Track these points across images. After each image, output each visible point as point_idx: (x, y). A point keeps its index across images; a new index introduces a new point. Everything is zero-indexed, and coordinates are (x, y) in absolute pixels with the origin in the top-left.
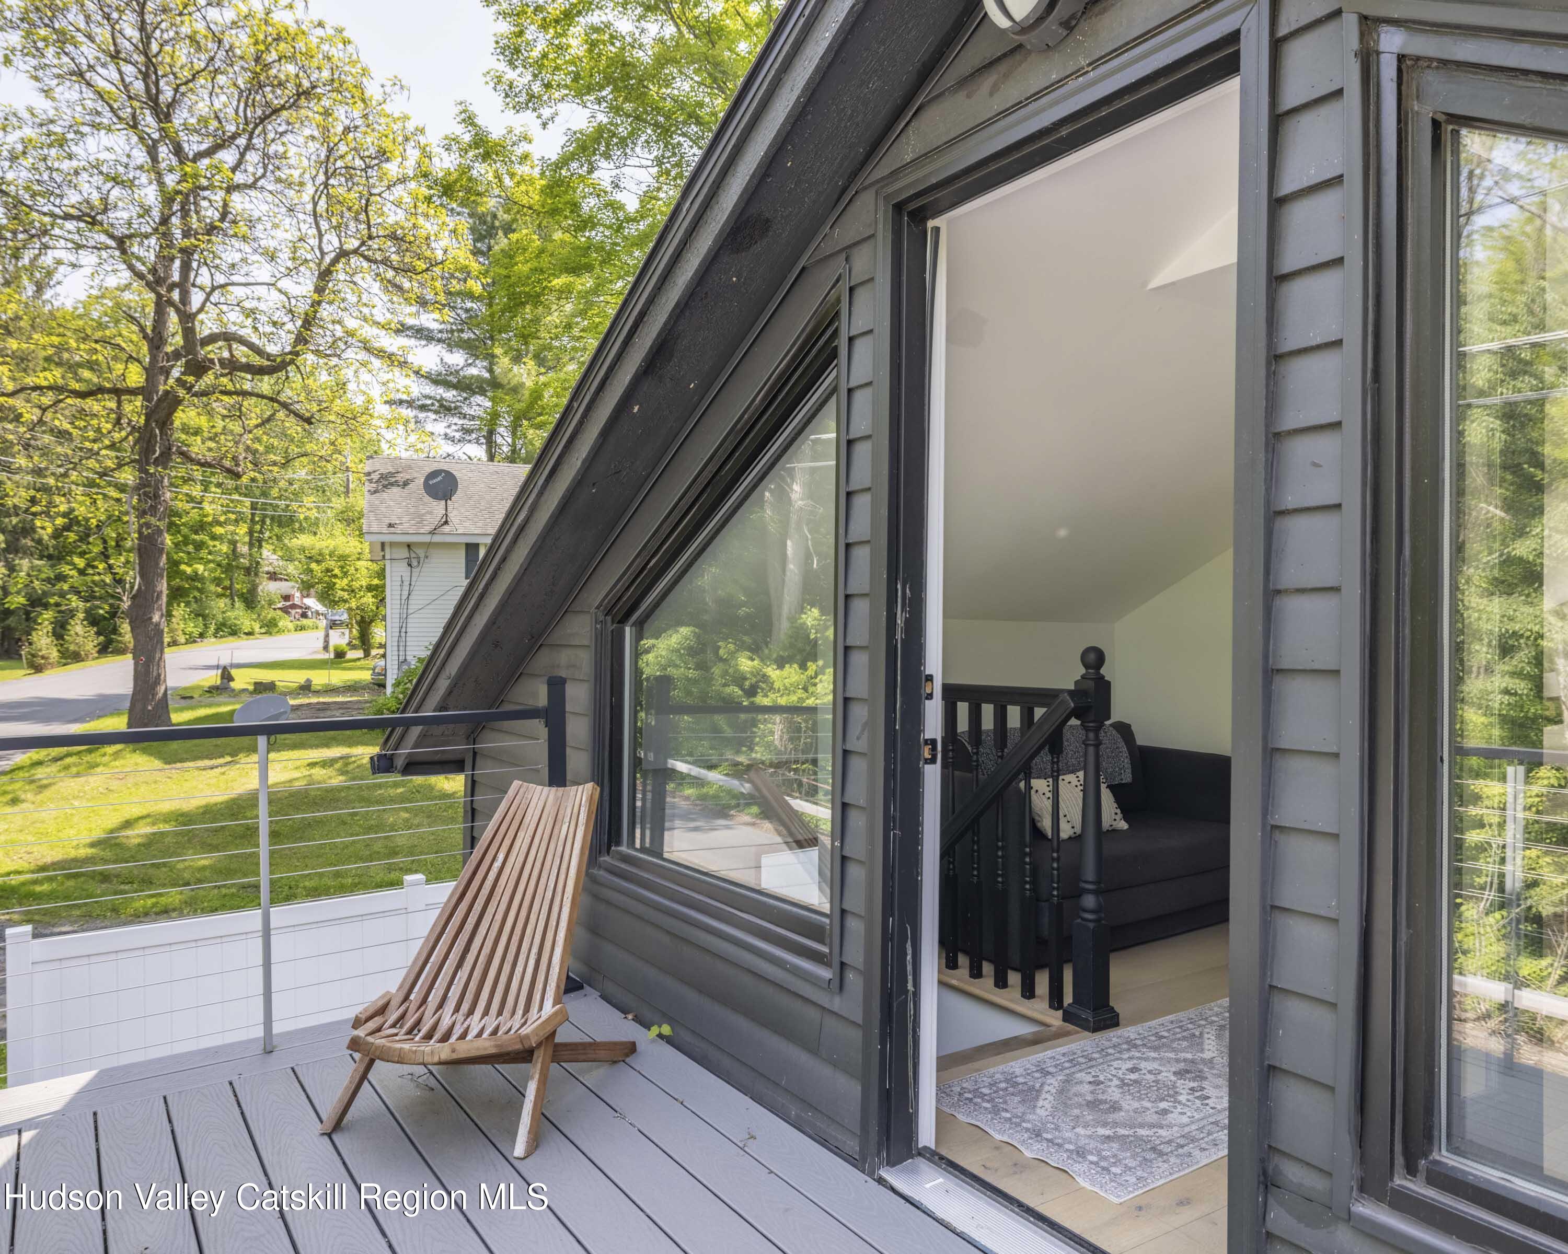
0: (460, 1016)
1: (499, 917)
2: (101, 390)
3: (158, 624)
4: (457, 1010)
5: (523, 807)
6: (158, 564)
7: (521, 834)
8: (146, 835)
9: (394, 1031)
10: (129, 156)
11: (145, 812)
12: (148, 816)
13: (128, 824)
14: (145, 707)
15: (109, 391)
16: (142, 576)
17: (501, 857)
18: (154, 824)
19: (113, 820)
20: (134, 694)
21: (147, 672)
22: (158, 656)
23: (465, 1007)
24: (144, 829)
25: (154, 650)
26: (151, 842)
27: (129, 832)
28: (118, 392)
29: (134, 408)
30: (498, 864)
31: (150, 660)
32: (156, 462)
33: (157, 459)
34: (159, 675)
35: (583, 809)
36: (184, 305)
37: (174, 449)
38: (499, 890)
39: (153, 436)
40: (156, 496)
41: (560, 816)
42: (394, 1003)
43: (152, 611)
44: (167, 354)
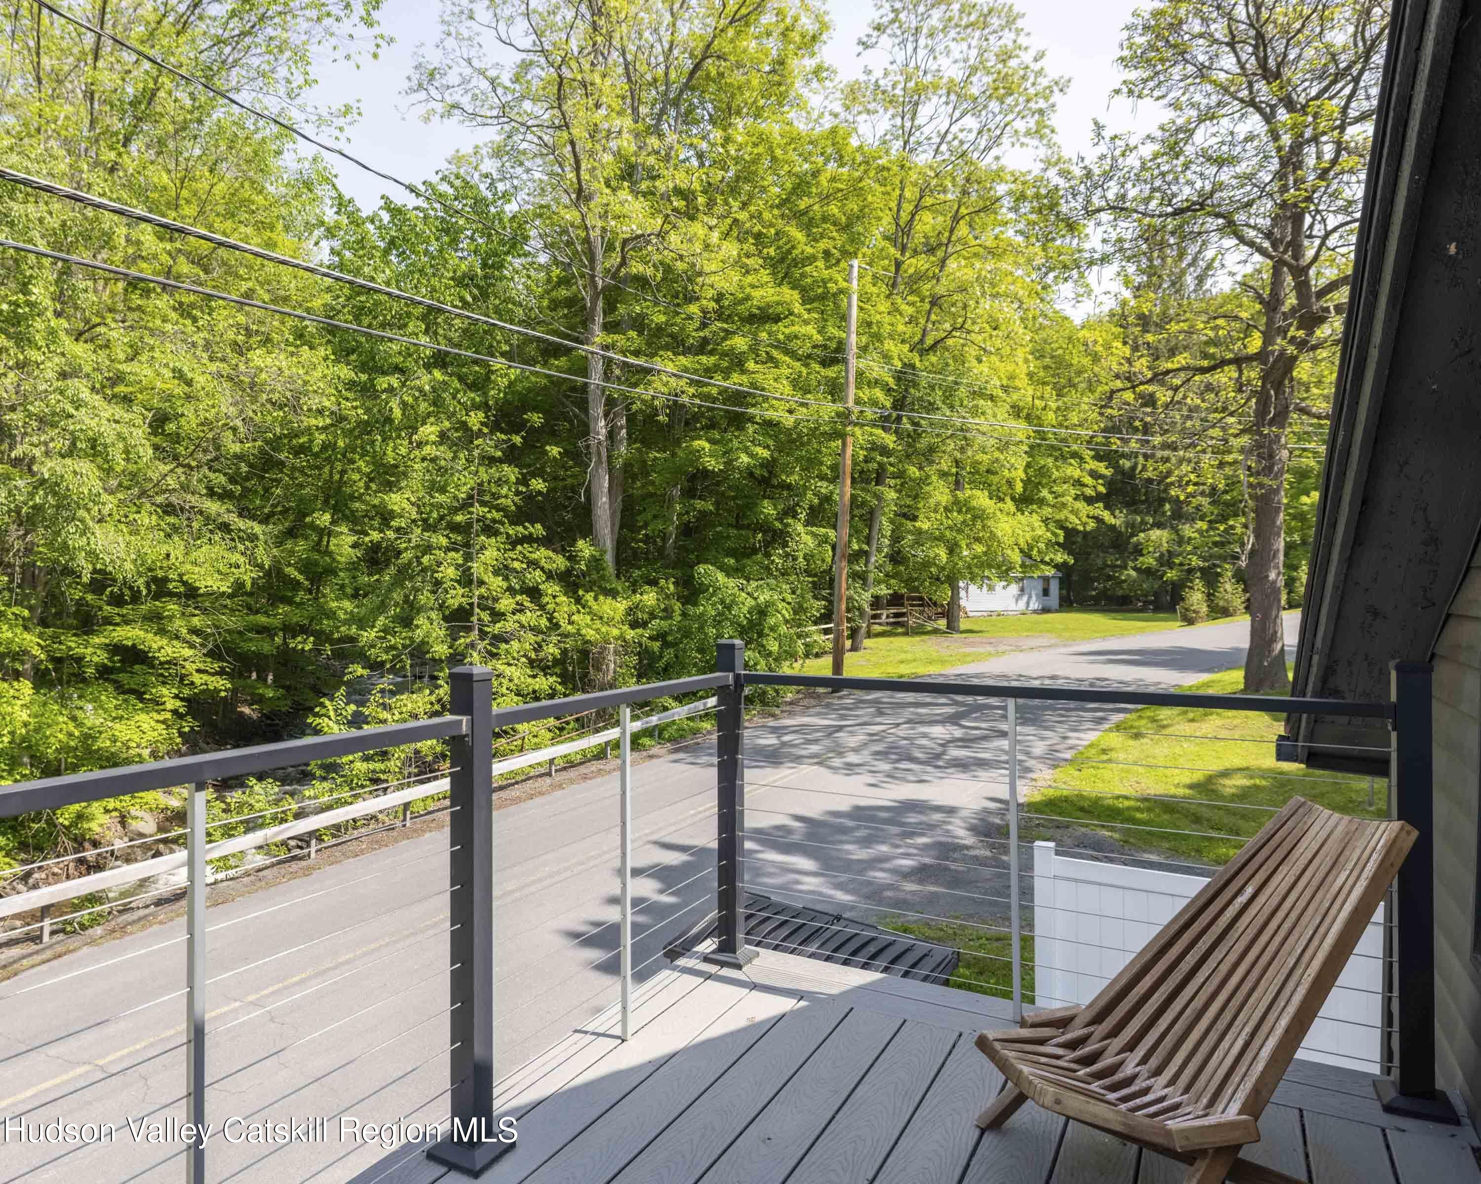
0: (1144, 1069)
1: (1224, 968)
2: (1224, 363)
3: (1275, 582)
4: (1144, 1061)
5: (1297, 832)
6: (1274, 522)
7: (1283, 869)
8: (1243, 788)
9: (1060, 1051)
10: (1232, 133)
11: (1245, 765)
12: (1247, 769)
13: (1226, 773)
14: (1261, 662)
15: (1230, 362)
16: (1257, 537)
17: (1249, 890)
18: (1251, 777)
19: (1216, 766)
20: (1250, 649)
21: (1264, 629)
22: (1274, 613)
23: (1154, 1062)
24: (1240, 781)
25: (1270, 608)
26: (1244, 794)
27: (1227, 782)
28: (1239, 361)
29: (1253, 373)
30: (1242, 899)
31: (1266, 617)
32: (1272, 422)
33: (1273, 418)
34: (1276, 632)
35: (1375, 856)
36: (1297, 260)
37: (1292, 407)
38: (1234, 934)
39: (1269, 397)
40: (1271, 456)
41: (1342, 859)
42: (1078, 1021)
43: (1268, 570)
44: (1284, 313)
